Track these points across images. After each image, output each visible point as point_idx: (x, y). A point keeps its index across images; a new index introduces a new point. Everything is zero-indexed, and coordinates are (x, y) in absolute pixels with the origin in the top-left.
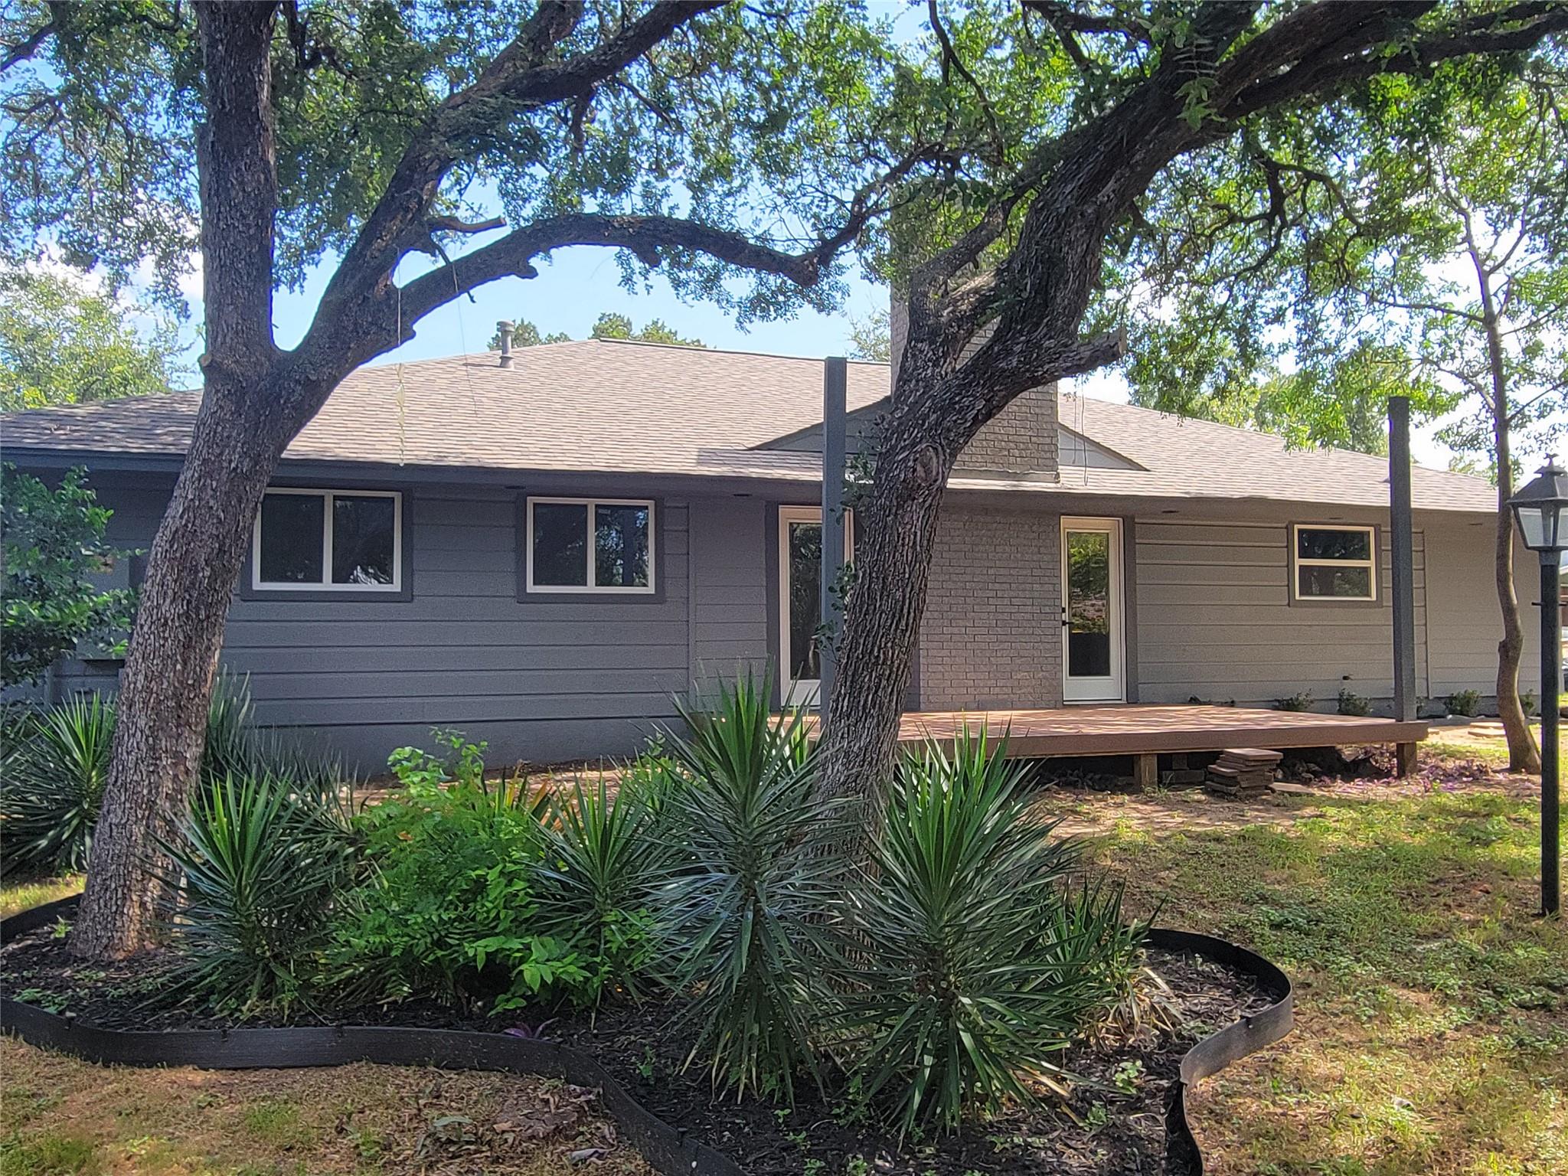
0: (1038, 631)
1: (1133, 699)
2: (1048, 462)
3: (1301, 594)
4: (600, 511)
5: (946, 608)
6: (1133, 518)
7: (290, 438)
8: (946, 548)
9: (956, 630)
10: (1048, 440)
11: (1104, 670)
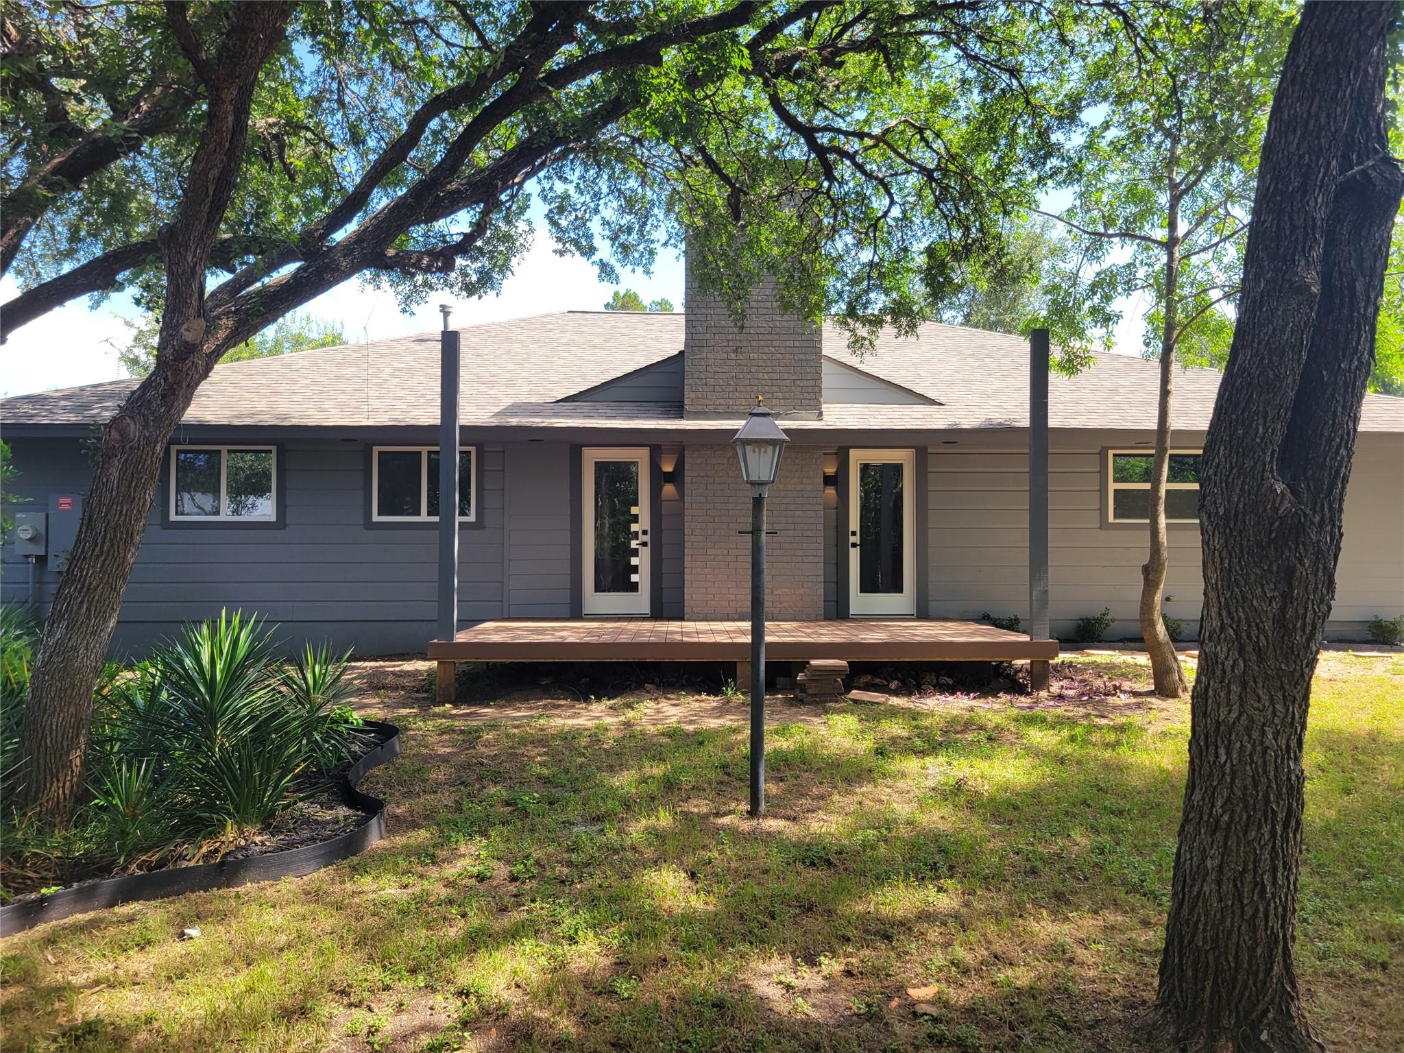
0: (800, 553)
1: (923, 614)
2: (812, 402)
3: (1116, 517)
4: (433, 456)
5: (710, 532)
6: (926, 448)
7: (184, 409)
8: (711, 480)
9: (718, 552)
10: (812, 383)
11: (898, 588)
